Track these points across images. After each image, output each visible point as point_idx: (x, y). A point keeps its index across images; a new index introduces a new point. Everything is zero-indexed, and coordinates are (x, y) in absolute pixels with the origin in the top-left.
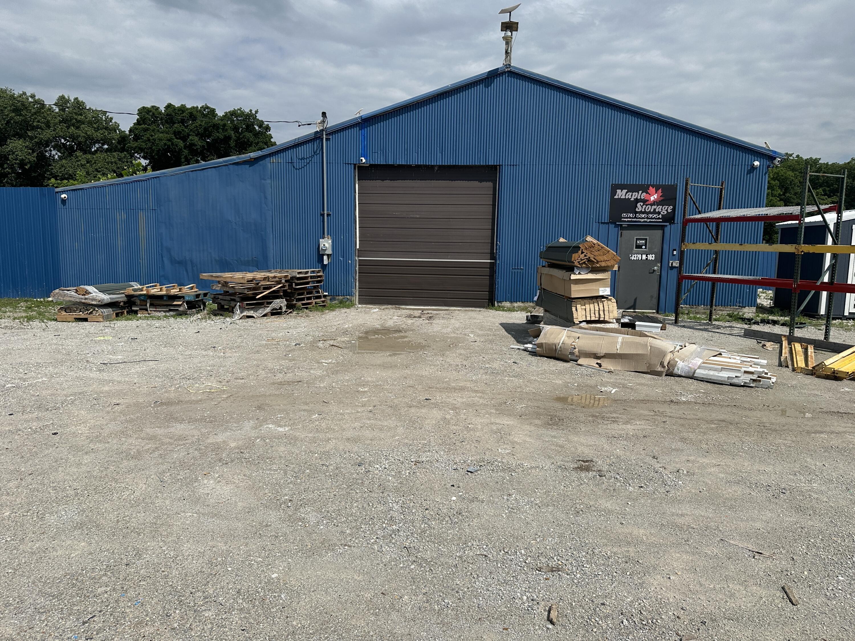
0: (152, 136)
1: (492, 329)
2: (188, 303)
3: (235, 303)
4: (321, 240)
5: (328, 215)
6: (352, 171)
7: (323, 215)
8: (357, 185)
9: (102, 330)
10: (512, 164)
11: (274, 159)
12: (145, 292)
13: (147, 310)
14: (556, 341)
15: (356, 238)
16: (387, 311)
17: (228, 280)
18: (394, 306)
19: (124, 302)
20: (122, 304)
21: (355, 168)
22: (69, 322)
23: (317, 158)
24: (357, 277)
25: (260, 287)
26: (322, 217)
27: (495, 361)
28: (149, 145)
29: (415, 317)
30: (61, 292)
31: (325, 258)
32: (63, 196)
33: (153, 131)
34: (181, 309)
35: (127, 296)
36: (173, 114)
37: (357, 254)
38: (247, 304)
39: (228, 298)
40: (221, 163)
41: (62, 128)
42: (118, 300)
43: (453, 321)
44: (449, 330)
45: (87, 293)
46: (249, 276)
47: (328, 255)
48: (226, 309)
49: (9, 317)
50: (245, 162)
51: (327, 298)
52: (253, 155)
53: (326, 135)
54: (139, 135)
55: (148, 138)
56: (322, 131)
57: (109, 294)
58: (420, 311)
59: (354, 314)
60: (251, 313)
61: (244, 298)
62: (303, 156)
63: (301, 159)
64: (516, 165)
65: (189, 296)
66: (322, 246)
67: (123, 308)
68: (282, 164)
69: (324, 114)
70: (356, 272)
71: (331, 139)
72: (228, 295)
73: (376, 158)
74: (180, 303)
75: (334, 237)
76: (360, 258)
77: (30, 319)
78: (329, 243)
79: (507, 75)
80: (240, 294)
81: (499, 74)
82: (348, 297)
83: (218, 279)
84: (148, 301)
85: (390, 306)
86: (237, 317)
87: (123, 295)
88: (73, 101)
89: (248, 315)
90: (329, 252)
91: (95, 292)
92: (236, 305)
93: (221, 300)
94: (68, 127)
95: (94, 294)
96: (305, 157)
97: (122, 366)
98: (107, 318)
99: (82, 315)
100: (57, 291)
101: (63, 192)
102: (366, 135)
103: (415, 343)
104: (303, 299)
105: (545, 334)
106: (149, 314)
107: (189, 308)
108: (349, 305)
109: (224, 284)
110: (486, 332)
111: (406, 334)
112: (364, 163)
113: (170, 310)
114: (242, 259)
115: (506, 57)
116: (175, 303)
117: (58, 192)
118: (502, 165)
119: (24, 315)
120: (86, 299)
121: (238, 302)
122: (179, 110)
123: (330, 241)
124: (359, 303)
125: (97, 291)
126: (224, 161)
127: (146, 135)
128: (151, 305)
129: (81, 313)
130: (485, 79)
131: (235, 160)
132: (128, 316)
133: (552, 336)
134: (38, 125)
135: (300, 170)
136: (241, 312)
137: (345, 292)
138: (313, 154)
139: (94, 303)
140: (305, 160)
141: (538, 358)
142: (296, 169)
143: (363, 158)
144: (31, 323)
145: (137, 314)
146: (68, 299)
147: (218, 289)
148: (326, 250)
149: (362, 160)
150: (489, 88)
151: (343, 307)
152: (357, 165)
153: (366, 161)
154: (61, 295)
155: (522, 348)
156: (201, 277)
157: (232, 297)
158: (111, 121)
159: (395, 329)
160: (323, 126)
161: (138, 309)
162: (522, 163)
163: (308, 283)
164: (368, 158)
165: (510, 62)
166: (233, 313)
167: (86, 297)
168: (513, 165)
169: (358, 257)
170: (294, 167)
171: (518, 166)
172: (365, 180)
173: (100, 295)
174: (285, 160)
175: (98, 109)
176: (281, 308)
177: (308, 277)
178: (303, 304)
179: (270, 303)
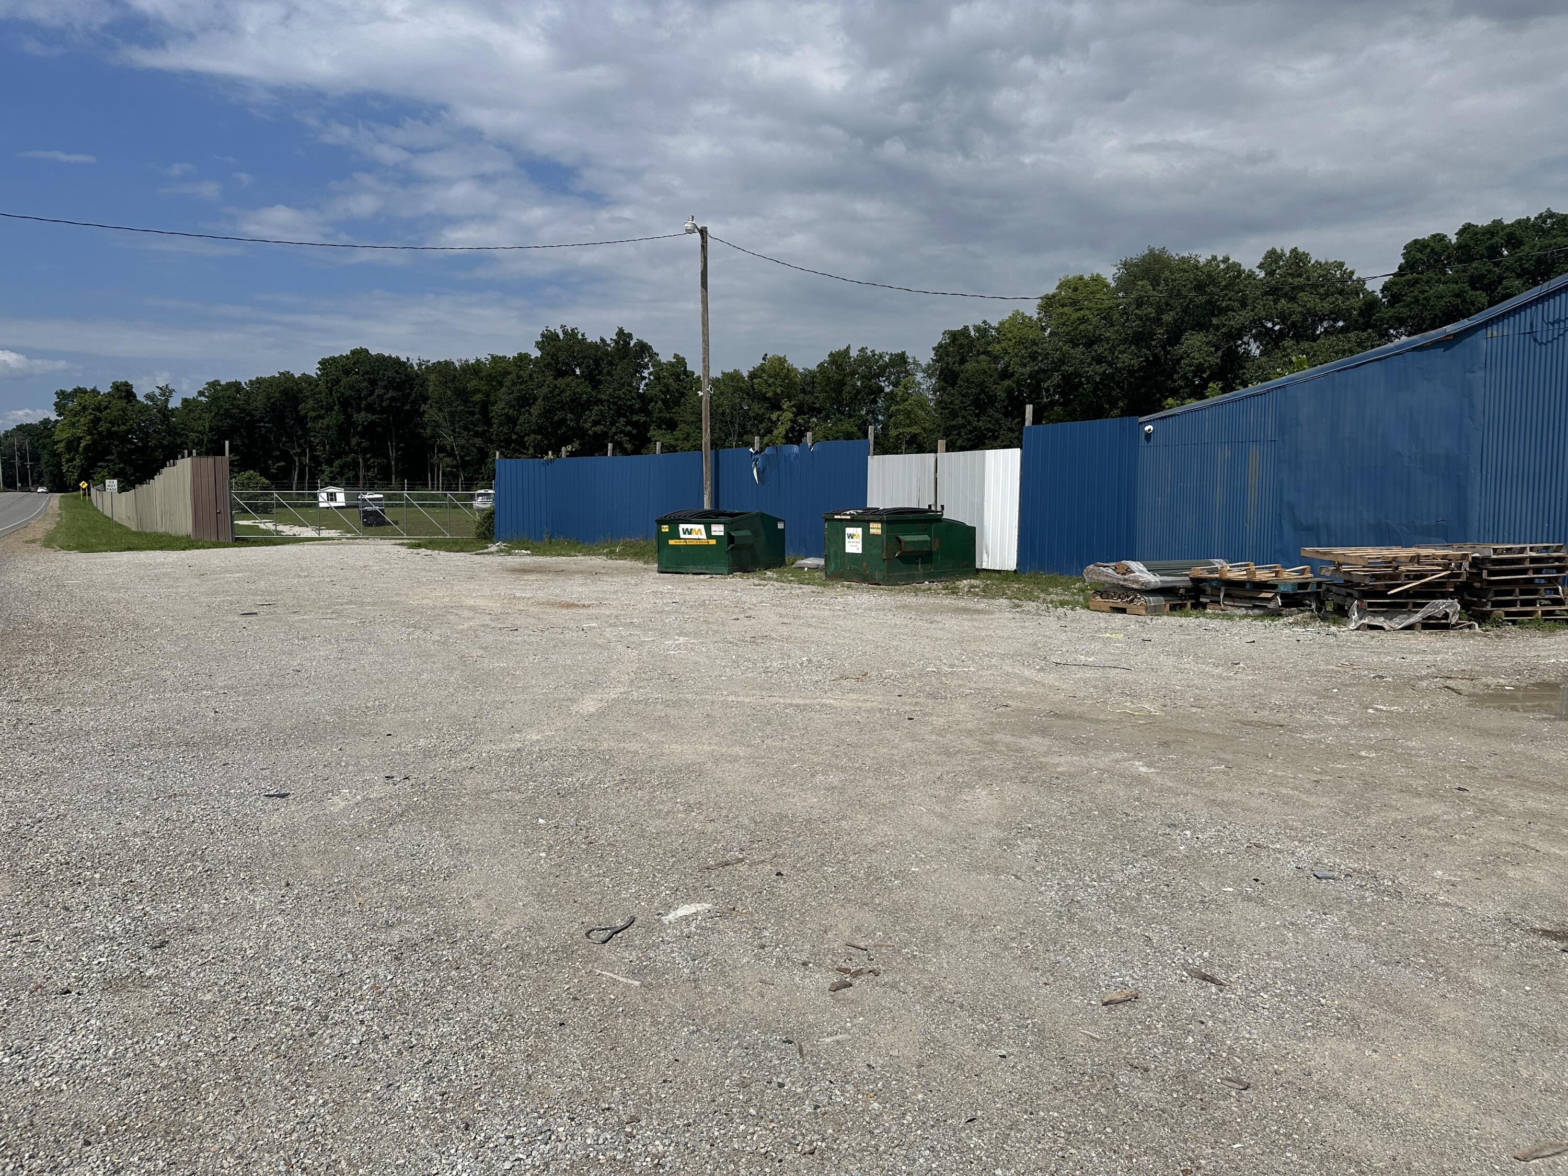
0: (1424, 292)
2: (1283, 596)
3: (1352, 601)
11: (1494, 331)
12: (1224, 575)
13: (1219, 602)
17: (1341, 560)
19: (1186, 588)
22: (1104, 612)
25: (1399, 575)
28: (1416, 309)
30: (1096, 568)
32: (1147, 428)
33: (1428, 282)
34: (1271, 605)
35: (1192, 579)
38: (1370, 605)
41: (1264, 305)
42: (1175, 584)
45: (1129, 571)
48: (1342, 610)
50: (1436, 344)
52: (1450, 328)
54: (1400, 294)
55: (1415, 297)
57: (1161, 575)
60: (1379, 621)
61: (1365, 593)
65: (1285, 585)
67: (1184, 597)
68: (1511, 337)
74: (1270, 595)
80: (1360, 585)
83: (1326, 558)
84: (1223, 589)
86: (1352, 626)
87: (1187, 578)
88: (1288, 255)
89: (1372, 623)
91: (1141, 571)
92: (1352, 604)
94: (1276, 302)
95: (1137, 574)
96: (1563, 318)
98: (1155, 611)
99: (1120, 603)
100: (1091, 567)
101: (1150, 422)
106: (1223, 610)
107: (1284, 605)
109: (1337, 567)
113: (1255, 607)
114: (1419, 523)
116: (1263, 595)
117: (1141, 423)
120: (1125, 580)
121: (1356, 599)
122: (1484, 234)
125: (1145, 569)
127: (1412, 292)
128: (1226, 596)
129: (1119, 600)
131: (1417, 342)
132: (1191, 611)
134: (1227, 306)
136: (1360, 618)
139: (1136, 586)
140: (1562, 324)
142: (1541, 344)
144: (1059, 609)
145: (1206, 609)
146: (1103, 579)
147: (1328, 574)
154: (1096, 574)
156: (1303, 554)
157: (1349, 591)
158: (1350, 278)
161: (1208, 601)
163: (1524, 571)
166: (1349, 618)
167: (1126, 577)
170: (1535, 340)
173: (1147, 576)
174: (1517, 329)
175: (1331, 260)
176: (1446, 616)
177: (1523, 559)
178: (1508, 614)
179: (1422, 605)
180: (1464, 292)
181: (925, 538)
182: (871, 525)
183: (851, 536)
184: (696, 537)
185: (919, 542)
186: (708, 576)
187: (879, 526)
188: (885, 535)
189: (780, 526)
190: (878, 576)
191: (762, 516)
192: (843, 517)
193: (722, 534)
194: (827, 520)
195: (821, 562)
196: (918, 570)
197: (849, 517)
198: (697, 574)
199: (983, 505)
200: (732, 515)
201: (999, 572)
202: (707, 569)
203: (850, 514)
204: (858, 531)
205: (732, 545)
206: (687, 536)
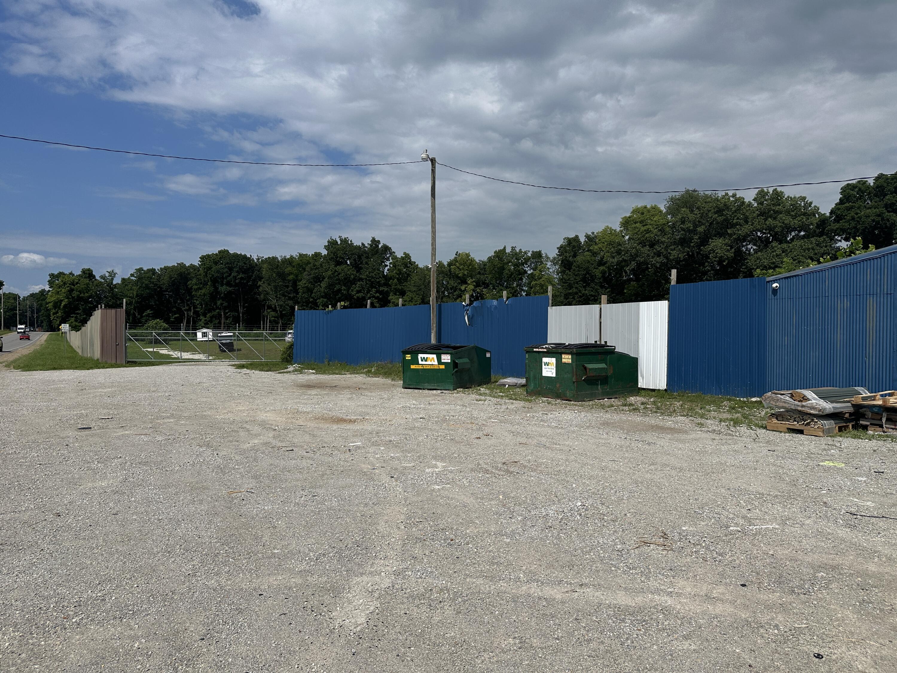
9: (825, 449)
12: (880, 402)
19: (850, 413)
20: (847, 415)
28: (853, 224)
30: (774, 395)
32: (774, 285)
33: (859, 208)
36: (885, 185)
41: (759, 222)
42: (842, 410)
45: (805, 399)
54: (842, 215)
55: (852, 216)
57: (832, 402)
67: (848, 421)
84: (885, 414)
87: (849, 405)
88: (771, 193)
91: (815, 399)
94: (766, 220)
95: (813, 401)
98: (828, 433)
99: (796, 425)
100: (770, 394)
101: (775, 281)
106: (884, 432)
117: (769, 282)
120: (803, 406)
122: (892, 179)
125: (816, 397)
128: (888, 420)
129: (796, 423)
132: (855, 432)
139: (812, 412)
145: (867, 430)
146: (781, 404)
154: (773, 399)
158: (810, 206)
161: (868, 423)
173: (821, 403)
175: (797, 196)
180: (883, 213)
181: (603, 366)
182: (563, 356)
183: (547, 364)
184: (431, 363)
185: (599, 368)
186: (439, 392)
187: (570, 357)
188: (574, 364)
189: (488, 355)
190: (568, 394)
191: (476, 348)
192: (540, 350)
193: (449, 361)
194: (527, 352)
195: (523, 381)
196: (598, 389)
197: (545, 350)
198: (431, 390)
199: (638, 342)
200: (455, 348)
201: (653, 390)
202: (438, 386)
203: (546, 348)
204: (553, 360)
205: (456, 369)
206: (424, 363)
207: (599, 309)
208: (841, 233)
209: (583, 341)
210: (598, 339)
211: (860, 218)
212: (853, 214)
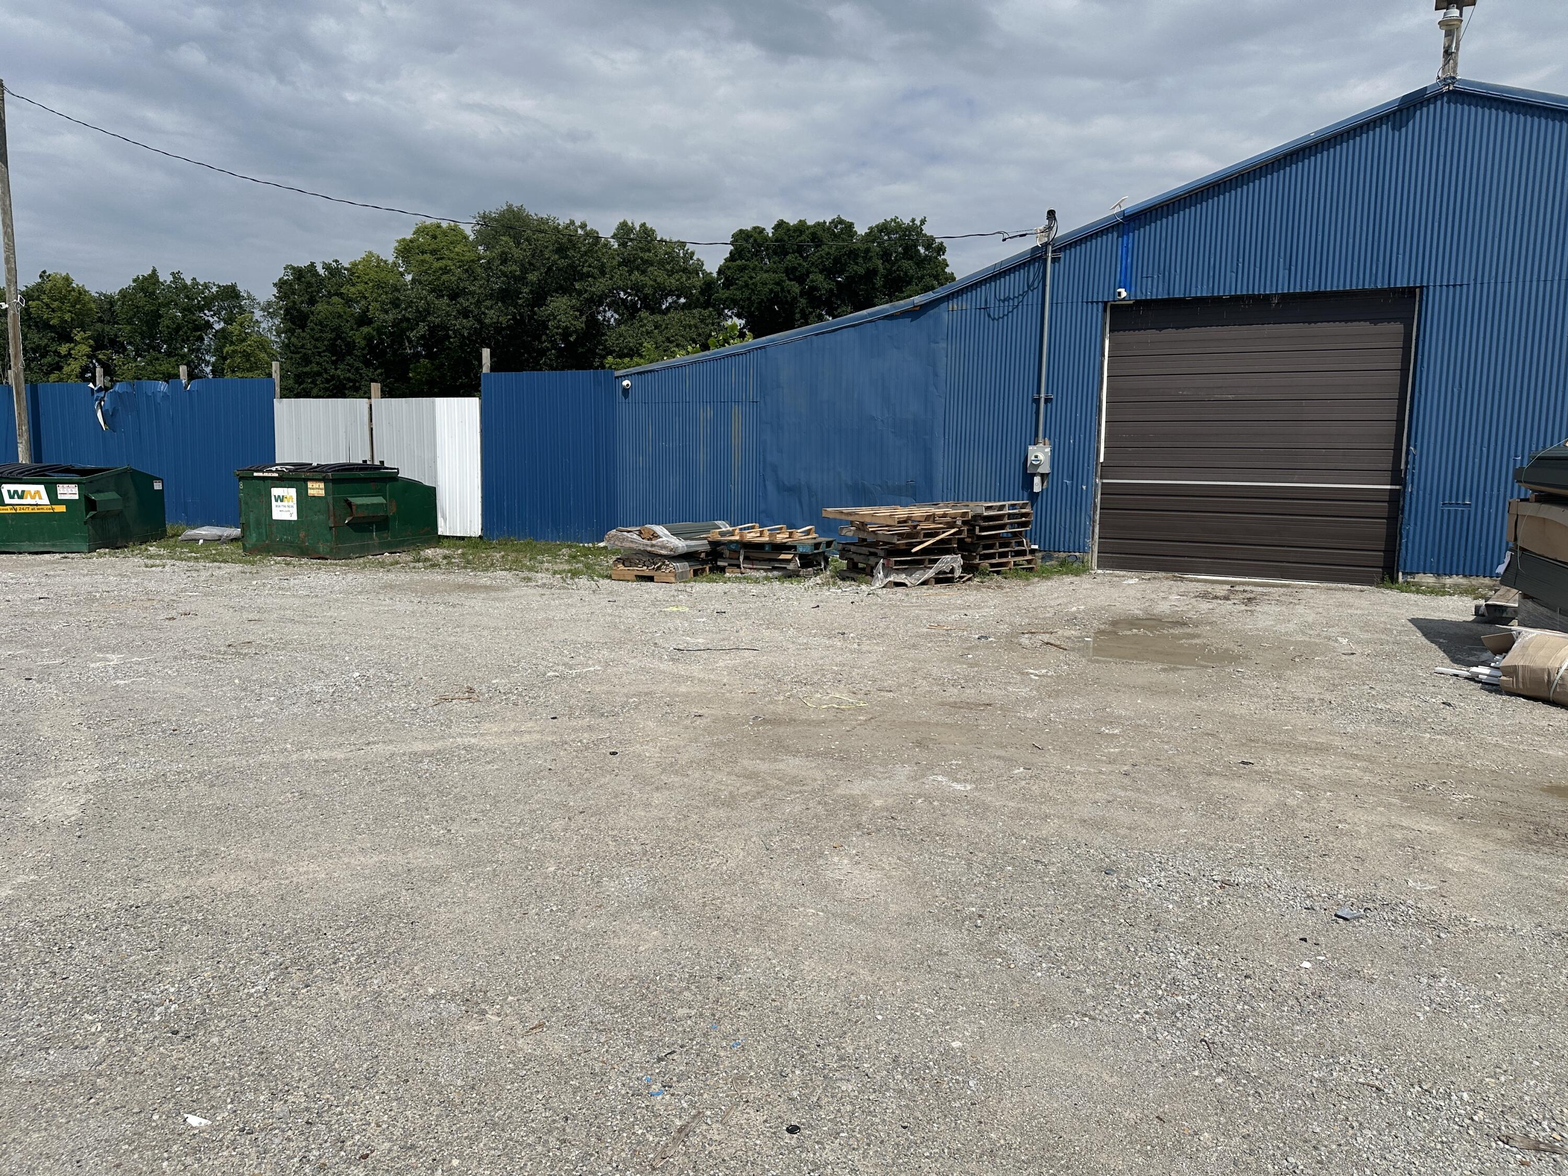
1: (1391, 631)
2: (802, 557)
3: (876, 560)
4: (1030, 448)
5: (1047, 400)
6: (1100, 315)
7: (1037, 401)
8: (1107, 342)
9: (674, 596)
10: (1452, 283)
11: (954, 305)
12: (737, 538)
13: (739, 567)
14: (1552, 664)
15: (1099, 442)
16: (1156, 584)
17: (867, 520)
18: (1170, 575)
19: (706, 552)
20: (703, 555)
21: (1105, 310)
22: (628, 581)
23: (1033, 297)
24: (1098, 517)
26: (1034, 405)
27: (1400, 698)
28: (747, 293)
29: (1216, 597)
30: (619, 534)
31: (1037, 480)
32: (625, 383)
34: (791, 567)
35: (710, 543)
36: (786, 238)
37: (1099, 473)
38: (896, 563)
39: (865, 550)
40: (865, 317)
41: (621, 275)
42: (697, 549)
43: (1300, 609)
44: (1291, 627)
45: (655, 536)
46: (902, 512)
47: (1043, 476)
48: (863, 569)
49: (547, 570)
50: (905, 314)
51: (1037, 554)
52: (918, 299)
53: (1053, 252)
54: (733, 278)
56: (1045, 245)
57: (685, 539)
58: (1228, 587)
59: (1088, 586)
60: (902, 578)
61: (893, 551)
62: (1007, 295)
63: (1004, 301)
64: (1461, 285)
65: (804, 545)
66: (1033, 458)
67: (704, 562)
68: (969, 311)
69: (1051, 214)
70: (1095, 506)
71: (1062, 260)
72: (865, 546)
73: (1149, 286)
74: (790, 557)
75: (1057, 440)
76: (1105, 481)
77: (575, 574)
78: (1045, 454)
79: (1445, 99)
80: (885, 543)
81: (1429, 100)
82: (1077, 554)
83: (851, 518)
84: (742, 552)
85: (1161, 574)
86: (878, 584)
87: (706, 542)
88: (638, 229)
89: (896, 580)
90: (1045, 469)
91: (666, 536)
92: (877, 563)
93: (854, 553)
94: (630, 272)
95: (664, 539)
96: (1012, 297)
97: (705, 655)
98: (681, 578)
99: (646, 571)
100: (614, 532)
101: (625, 377)
102: (1130, 246)
103: (1217, 649)
104: (992, 556)
105: (1524, 647)
106: (742, 573)
107: (803, 566)
108: (1080, 569)
109: (860, 527)
110: (1376, 636)
111: (1197, 631)
112: (1124, 299)
113: (774, 568)
114: (890, 483)
115: (1446, 62)
116: (782, 557)
117: (617, 377)
118: (1428, 287)
119: (567, 567)
120: (653, 546)
121: (882, 557)
123: (1048, 450)
124: (1099, 567)
125: (669, 534)
126: (870, 315)
127: (742, 276)
128: (746, 558)
129: (645, 568)
130: (1394, 113)
131: (887, 310)
132: (711, 576)
133: (1541, 653)
134: (588, 272)
135: (1001, 320)
136: (886, 576)
137: (1071, 545)
138: (1026, 289)
139: (664, 552)
140: (1011, 301)
141: (1505, 697)
142: (993, 319)
143: (1122, 290)
144: (576, 580)
145: (725, 573)
146: (627, 545)
147: (850, 534)
148: (1038, 466)
149: (1120, 294)
150: (1404, 130)
151: (1066, 574)
152: (1109, 305)
153: (1129, 295)
154: (618, 539)
155: (1466, 674)
156: (824, 515)
157: (872, 550)
158: (691, 258)
159: (1174, 620)
160: (1048, 237)
161: (726, 564)
162: (1475, 280)
163: (1002, 527)
164: (1133, 289)
165: (1455, 72)
166: (873, 576)
167: (654, 542)
168: (1454, 286)
169: (1101, 478)
170: (989, 316)
171: (1465, 287)
172: (1125, 330)
173: (673, 540)
174: (974, 304)
175: (674, 240)
176: (952, 571)
177: (1003, 515)
178: (992, 565)
179: (935, 561)
180: (783, 281)
181: (379, 500)
182: (310, 485)
183: (281, 499)
184: (33, 502)
185: (373, 504)
186: (57, 556)
187: (322, 485)
188: (330, 498)
189: (158, 486)
190: (322, 548)
191: (134, 475)
192: (266, 474)
193: (77, 497)
194: (241, 478)
195: (236, 532)
196: (372, 539)
197: (276, 475)
198: (36, 553)
199: (435, 462)
200: (83, 472)
201: (462, 538)
202: (53, 546)
203: (277, 471)
204: (292, 492)
205: (92, 513)
206: (16, 501)
207: (368, 406)
208: (732, 306)
209: (343, 460)
210: (367, 457)
211: (755, 284)
212: (746, 278)
